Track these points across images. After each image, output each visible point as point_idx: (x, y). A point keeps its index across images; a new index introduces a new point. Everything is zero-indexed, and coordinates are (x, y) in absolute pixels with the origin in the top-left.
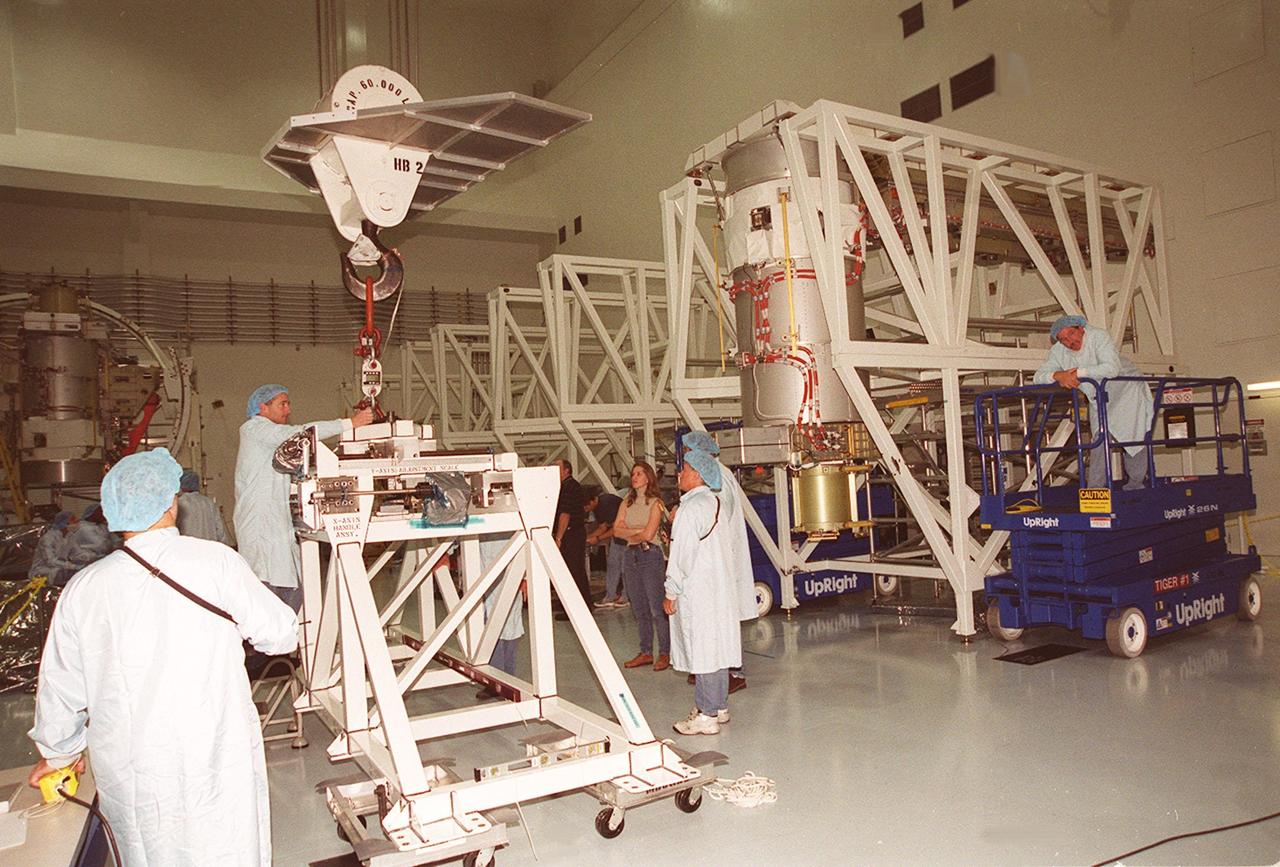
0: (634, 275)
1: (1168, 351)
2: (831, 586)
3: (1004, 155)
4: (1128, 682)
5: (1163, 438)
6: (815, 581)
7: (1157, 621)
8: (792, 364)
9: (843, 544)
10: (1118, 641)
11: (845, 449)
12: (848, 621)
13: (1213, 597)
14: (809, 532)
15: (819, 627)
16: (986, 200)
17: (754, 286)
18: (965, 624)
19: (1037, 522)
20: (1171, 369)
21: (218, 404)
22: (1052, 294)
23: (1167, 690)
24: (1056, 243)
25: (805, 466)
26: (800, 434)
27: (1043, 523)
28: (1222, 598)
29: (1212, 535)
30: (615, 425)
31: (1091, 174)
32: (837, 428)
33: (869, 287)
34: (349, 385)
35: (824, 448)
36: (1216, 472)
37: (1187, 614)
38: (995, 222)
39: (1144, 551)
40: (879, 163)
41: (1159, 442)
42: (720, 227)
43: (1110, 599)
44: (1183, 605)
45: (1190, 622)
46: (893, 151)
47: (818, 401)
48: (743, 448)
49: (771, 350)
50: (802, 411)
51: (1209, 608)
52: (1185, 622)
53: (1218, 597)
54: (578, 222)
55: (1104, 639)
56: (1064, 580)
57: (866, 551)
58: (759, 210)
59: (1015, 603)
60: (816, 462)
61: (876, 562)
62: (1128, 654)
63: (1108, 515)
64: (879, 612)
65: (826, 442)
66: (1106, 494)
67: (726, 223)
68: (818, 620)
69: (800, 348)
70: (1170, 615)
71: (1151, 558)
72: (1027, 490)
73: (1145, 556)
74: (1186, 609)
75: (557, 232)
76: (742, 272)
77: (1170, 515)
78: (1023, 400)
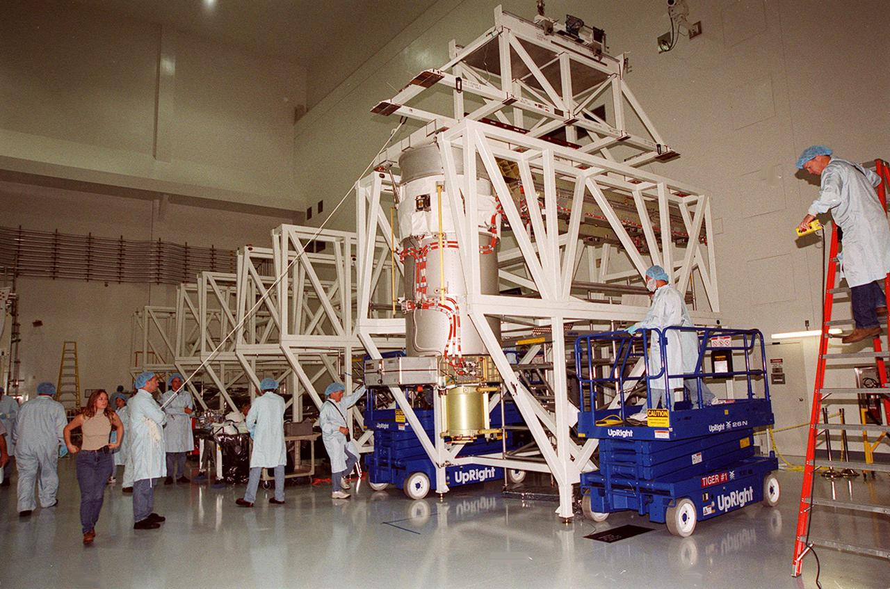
0: (343, 242)
1: (716, 309)
2: (475, 476)
3: (602, 167)
4: (683, 556)
5: (711, 372)
6: (463, 472)
7: (704, 508)
8: (442, 310)
9: (478, 446)
10: (674, 524)
11: (480, 376)
12: (486, 503)
13: (745, 489)
14: (452, 437)
15: (465, 507)
16: (588, 198)
17: (417, 252)
18: (565, 509)
19: (618, 433)
20: (718, 322)
21: (38, 324)
22: (635, 267)
23: (711, 561)
24: (639, 231)
25: (448, 387)
26: (446, 363)
27: (622, 433)
28: (751, 490)
29: (744, 443)
30: (328, 351)
31: (662, 184)
32: (474, 359)
33: (502, 257)
34: (140, 314)
35: (463, 374)
36: (747, 397)
37: (726, 502)
38: (596, 214)
39: (695, 455)
40: (512, 168)
41: (709, 375)
42: (395, 208)
43: (669, 492)
44: (723, 496)
45: (728, 509)
46: (522, 160)
47: (459, 339)
48: (401, 372)
49: (426, 300)
50: (447, 346)
51: (742, 498)
52: (724, 509)
53: (748, 489)
54: (321, 205)
55: (665, 523)
56: (637, 477)
57: (500, 450)
58: (422, 196)
59: (602, 494)
60: (458, 384)
61: (508, 459)
62: (682, 534)
63: (667, 429)
64: (509, 496)
65: (465, 369)
66: (665, 413)
67: (399, 206)
68: (464, 502)
69: (448, 299)
70: (713, 503)
71: (701, 460)
72: (614, 408)
73: (697, 459)
74: (725, 499)
75: (306, 211)
76: (408, 241)
77: (713, 429)
78: (614, 342)
